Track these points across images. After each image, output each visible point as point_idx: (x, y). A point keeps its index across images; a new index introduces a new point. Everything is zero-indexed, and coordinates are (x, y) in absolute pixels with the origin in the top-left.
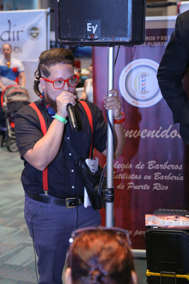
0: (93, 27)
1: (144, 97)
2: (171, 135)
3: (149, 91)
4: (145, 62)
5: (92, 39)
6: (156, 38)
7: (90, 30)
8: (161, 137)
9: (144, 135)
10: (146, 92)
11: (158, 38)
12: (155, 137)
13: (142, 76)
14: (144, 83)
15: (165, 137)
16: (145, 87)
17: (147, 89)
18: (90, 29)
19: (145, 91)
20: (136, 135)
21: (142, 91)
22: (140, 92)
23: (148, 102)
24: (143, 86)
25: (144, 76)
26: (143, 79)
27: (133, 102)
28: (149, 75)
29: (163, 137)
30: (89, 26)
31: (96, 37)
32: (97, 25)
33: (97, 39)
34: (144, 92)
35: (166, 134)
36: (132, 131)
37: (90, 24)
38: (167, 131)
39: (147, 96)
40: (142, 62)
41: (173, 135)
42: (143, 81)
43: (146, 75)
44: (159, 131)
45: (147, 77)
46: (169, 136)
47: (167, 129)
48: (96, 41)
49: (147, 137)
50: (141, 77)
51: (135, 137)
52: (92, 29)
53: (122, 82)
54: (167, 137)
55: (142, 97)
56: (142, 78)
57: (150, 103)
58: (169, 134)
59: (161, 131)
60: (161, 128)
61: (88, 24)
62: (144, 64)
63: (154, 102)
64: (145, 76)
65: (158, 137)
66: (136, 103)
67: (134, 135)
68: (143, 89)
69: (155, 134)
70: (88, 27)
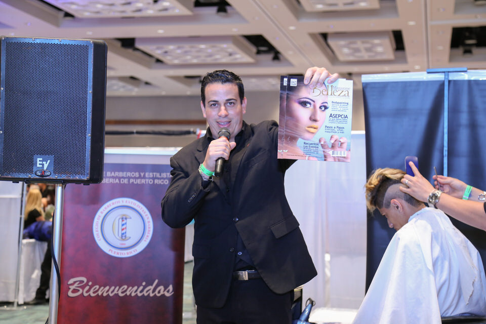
0: (44, 163)
1: (125, 244)
2: (156, 292)
3: (130, 237)
4: (126, 202)
5: (42, 176)
6: (140, 175)
7: (41, 166)
8: (143, 294)
9: (122, 293)
10: (127, 239)
11: (142, 174)
12: (137, 294)
13: (122, 218)
14: (124, 227)
15: (149, 294)
16: (126, 233)
17: (128, 235)
18: (40, 164)
19: (125, 236)
20: (112, 292)
21: (122, 236)
22: (120, 238)
23: (129, 251)
24: (124, 231)
25: (124, 218)
26: (123, 223)
27: (110, 250)
28: (131, 218)
29: (146, 294)
30: (40, 161)
31: (48, 174)
32: (49, 161)
33: (48, 176)
34: (124, 238)
35: (151, 291)
36: (107, 288)
37: (41, 159)
38: (152, 288)
39: (128, 243)
40: (123, 202)
41: (159, 292)
42: (123, 225)
43: (127, 217)
44: (141, 288)
45: (128, 220)
46: (154, 294)
47: (152, 285)
48: (47, 178)
49: (126, 294)
50: (121, 220)
51: (111, 295)
52: (43, 165)
53: (97, 225)
54: (152, 295)
55: (122, 244)
56: (123, 221)
57: (131, 253)
58: (154, 291)
59: (145, 287)
60: (144, 284)
61: (38, 159)
62: (125, 204)
63: (136, 250)
64: (126, 219)
65: (140, 295)
66: (113, 252)
67: (110, 292)
68: (123, 234)
69: (136, 291)
70: (38, 162)
